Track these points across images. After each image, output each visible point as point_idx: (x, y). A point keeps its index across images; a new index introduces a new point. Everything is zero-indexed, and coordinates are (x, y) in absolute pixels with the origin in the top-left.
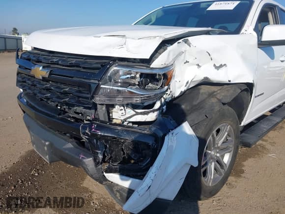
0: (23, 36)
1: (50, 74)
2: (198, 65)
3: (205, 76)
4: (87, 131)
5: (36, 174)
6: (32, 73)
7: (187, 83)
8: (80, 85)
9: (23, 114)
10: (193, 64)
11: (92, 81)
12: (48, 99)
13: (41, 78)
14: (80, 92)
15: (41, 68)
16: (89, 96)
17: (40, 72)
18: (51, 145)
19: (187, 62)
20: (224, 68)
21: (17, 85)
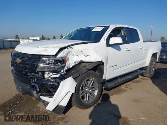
0: (20, 40)
1: (22, 61)
2: (78, 56)
3: (81, 60)
4: (33, 81)
5: (19, 103)
6: (16, 61)
7: (74, 62)
8: (32, 65)
9: (14, 78)
10: (75, 56)
11: (36, 63)
12: (22, 70)
13: (19, 63)
14: (32, 67)
15: (19, 59)
16: (34, 68)
17: (19, 60)
18: (22, 88)
19: (73, 55)
20: (89, 56)
21: (11, 66)
